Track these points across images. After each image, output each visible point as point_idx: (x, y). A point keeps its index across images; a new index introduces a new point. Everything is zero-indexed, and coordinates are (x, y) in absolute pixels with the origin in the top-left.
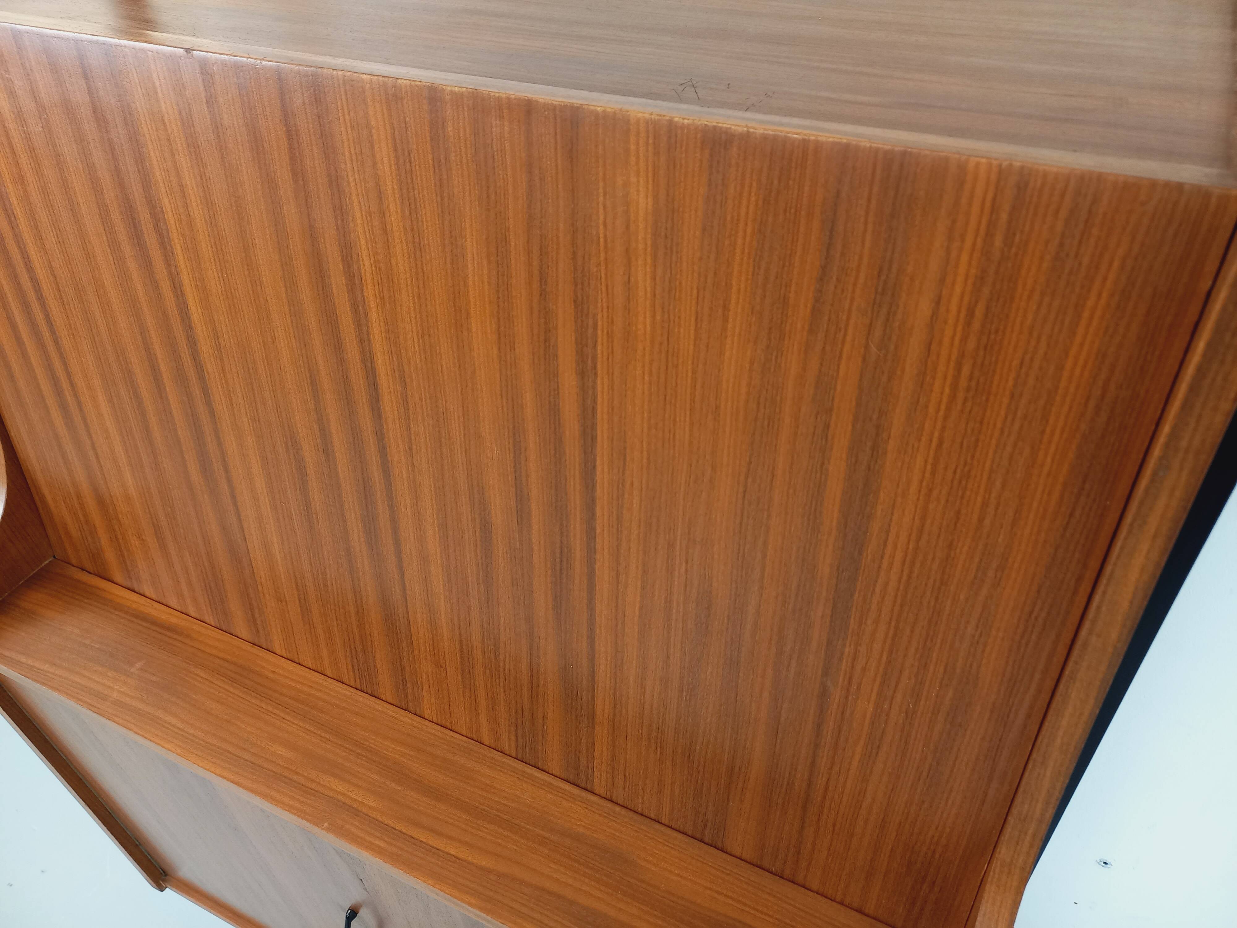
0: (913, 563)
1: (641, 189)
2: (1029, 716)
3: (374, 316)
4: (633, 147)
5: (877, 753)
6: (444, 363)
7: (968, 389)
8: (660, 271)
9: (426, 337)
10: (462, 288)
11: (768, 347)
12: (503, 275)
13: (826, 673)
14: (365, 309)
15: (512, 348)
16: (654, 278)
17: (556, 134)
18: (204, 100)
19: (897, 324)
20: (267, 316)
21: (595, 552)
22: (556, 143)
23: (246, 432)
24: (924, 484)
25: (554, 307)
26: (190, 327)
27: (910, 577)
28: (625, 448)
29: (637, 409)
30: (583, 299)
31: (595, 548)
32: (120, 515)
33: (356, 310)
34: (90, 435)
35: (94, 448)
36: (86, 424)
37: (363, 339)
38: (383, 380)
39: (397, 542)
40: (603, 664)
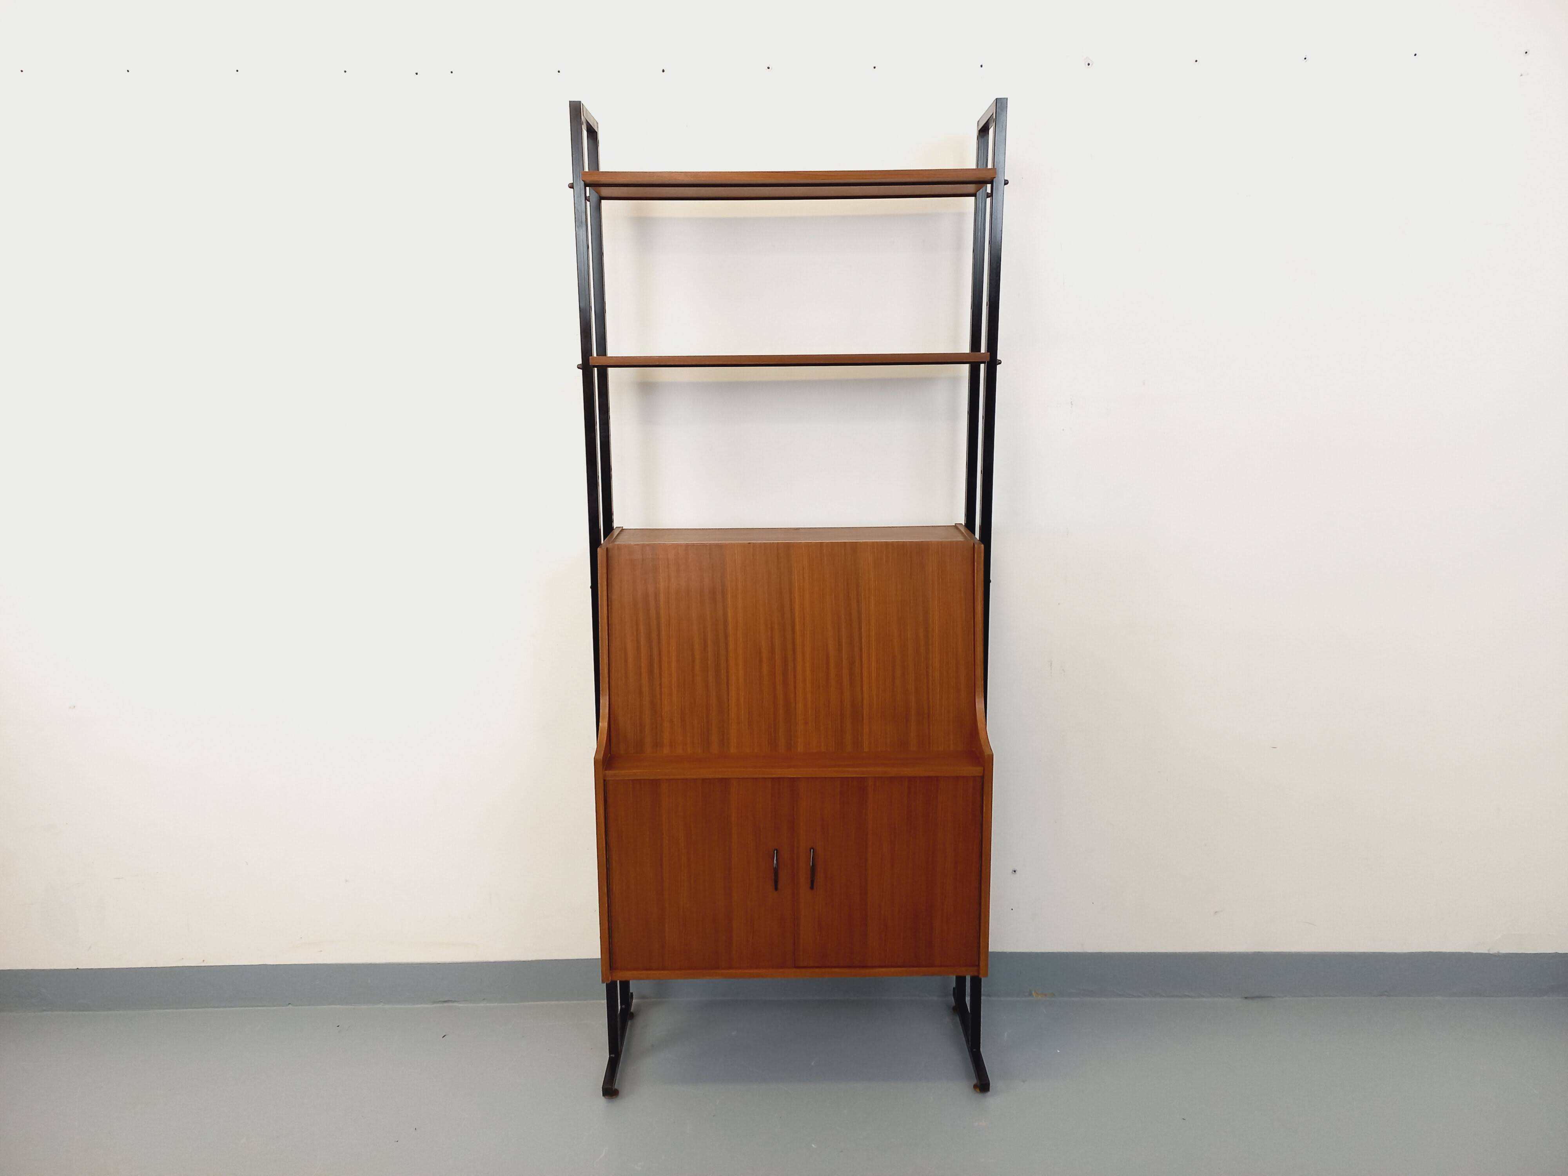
0: (940, 627)
2: (971, 658)
3: (797, 602)
5: (943, 687)
6: (817, 610)
9: (813, 603)
10: (825, 588)
12: (836, 582)
13: (927, 668)
14: (794, 600)
15: (839, 600)
18: (752, 554)
19: (926, 573)
20: (759, 610)
21: (862, 654)
22: (851, 550)
23: (740, 654)
24: (938, 607)
25: (851, 587)
26: (727, 621)
27: (940, 631)
28: (870, 619)
29: (873, 608)
30: (858, 583)
32: (663, 714)
33: (791, 600)
34: (661, 679)
35: (660, 684)
36: (660, 674)
37: (792, 610)
38: (797, 620)
39: (795, 677)
40: (866, 696)
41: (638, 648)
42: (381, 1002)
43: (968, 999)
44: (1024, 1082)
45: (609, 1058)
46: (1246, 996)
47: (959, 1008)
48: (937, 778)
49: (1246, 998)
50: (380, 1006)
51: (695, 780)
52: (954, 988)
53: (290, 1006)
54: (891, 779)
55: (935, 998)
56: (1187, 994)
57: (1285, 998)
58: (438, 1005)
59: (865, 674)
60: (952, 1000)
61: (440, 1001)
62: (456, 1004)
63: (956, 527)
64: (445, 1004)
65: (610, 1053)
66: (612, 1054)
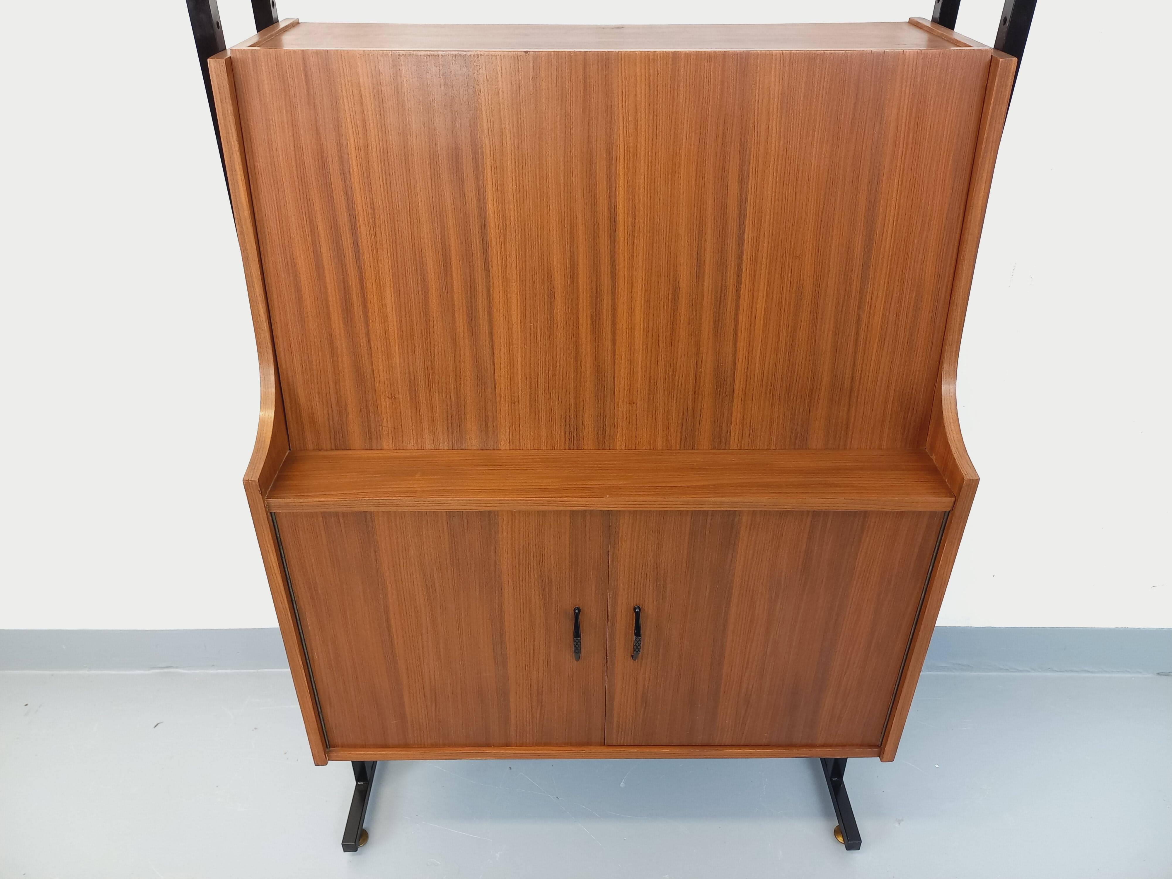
0: (895, 232)
1: (776, 83)
2: (946, 292)
3: (621, 181)
4: (773, 66)
5: (884, 343)
6: (661, 197)
7: (913, 143)
8: (783, 119)
9: (653, 184)
10: (678, 151)
11: (832, 144)
12: (702, 139)
13: (859, 308)
14: (615, 177)
15: (703, 177)
16: (780, 123)
17: (737, 65)
18: (531, 77)
19: (884, 122)
20: (547, 197)
21: (741, 284)
22: (737, 69)
23: (513, 281)
24: (899, 191)
25: (729, 149)
26: (485, 218)
27: (894, 239)
28: (762, 216)
29: (769, 192)
30: (744, 141)
31: (741, 281)
32: (377, 385)
33: (609, 179)
34: (367, 325)
35: (368, 334)
36: (366, 317)
37: (611, 195)
38: (620, 217)
39: (614, 323)
40: (741, 355)
41: (318, 266)
44: (899, 821)
45: (356, 786)
48: (865, 514)
51: (436, 513)
54: (783, 514)
59: (743, 319)
63: (914, 23)
65: (358, 780)
66: (359, 781)
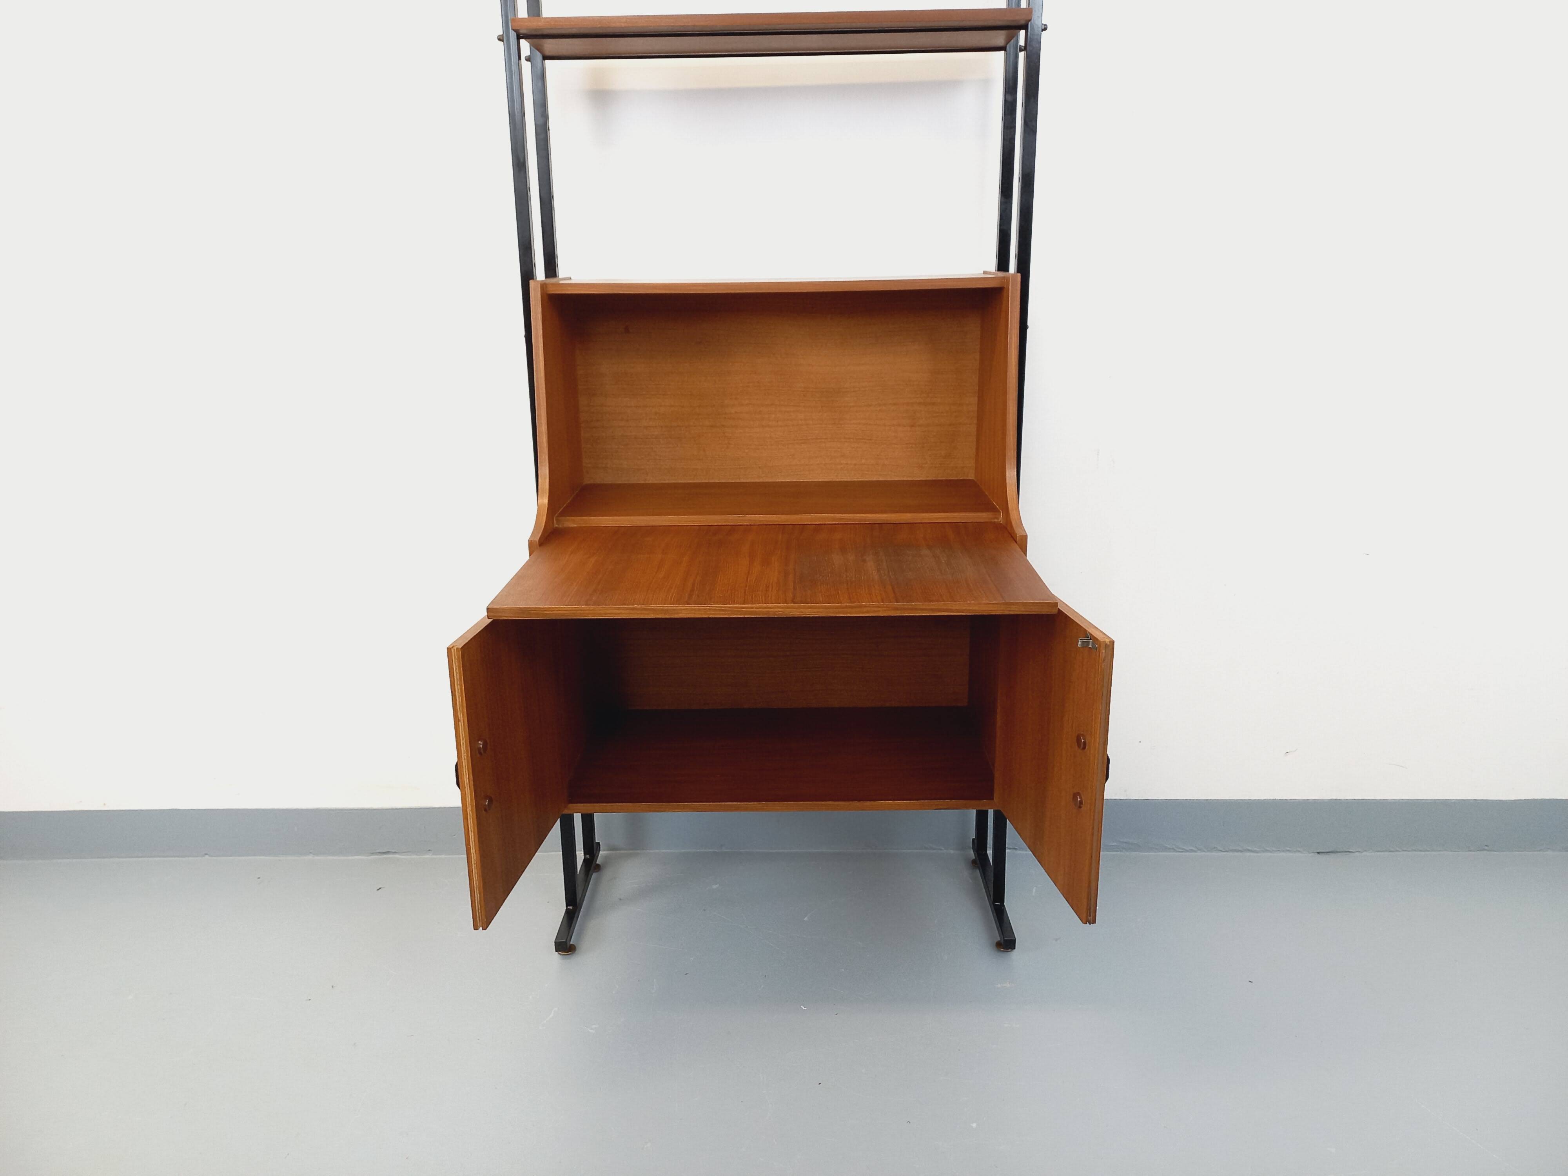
42: (311, 853)
43: (990, 852)
44: (1056, 940)
45: (566, 910)
46: (1318, 851)
47: (980, 861)
49: (1318, 853)
50: (310, 857)
52: (973, 839)
53: (207, 856)
55: (952, 852)
56: (1250, 848)
57: (1365, 853)
58: (376, 856)
60: (972, 854)
61: (379, 853)
62: (397, 856)
64: (385, 856)
65: (567, 906)
66: (570, 908)
